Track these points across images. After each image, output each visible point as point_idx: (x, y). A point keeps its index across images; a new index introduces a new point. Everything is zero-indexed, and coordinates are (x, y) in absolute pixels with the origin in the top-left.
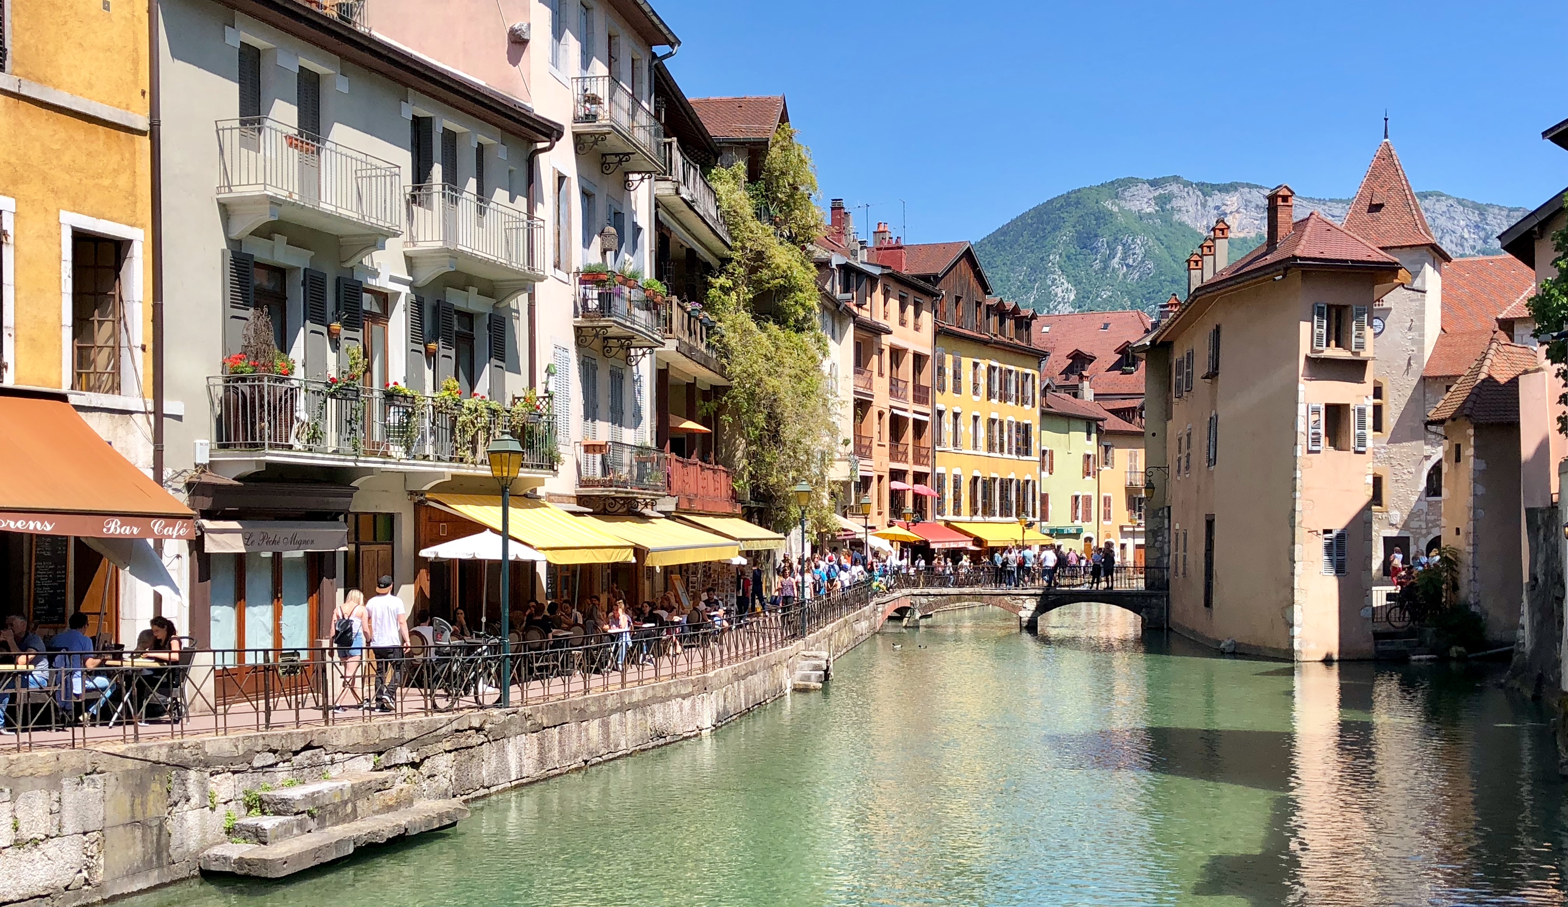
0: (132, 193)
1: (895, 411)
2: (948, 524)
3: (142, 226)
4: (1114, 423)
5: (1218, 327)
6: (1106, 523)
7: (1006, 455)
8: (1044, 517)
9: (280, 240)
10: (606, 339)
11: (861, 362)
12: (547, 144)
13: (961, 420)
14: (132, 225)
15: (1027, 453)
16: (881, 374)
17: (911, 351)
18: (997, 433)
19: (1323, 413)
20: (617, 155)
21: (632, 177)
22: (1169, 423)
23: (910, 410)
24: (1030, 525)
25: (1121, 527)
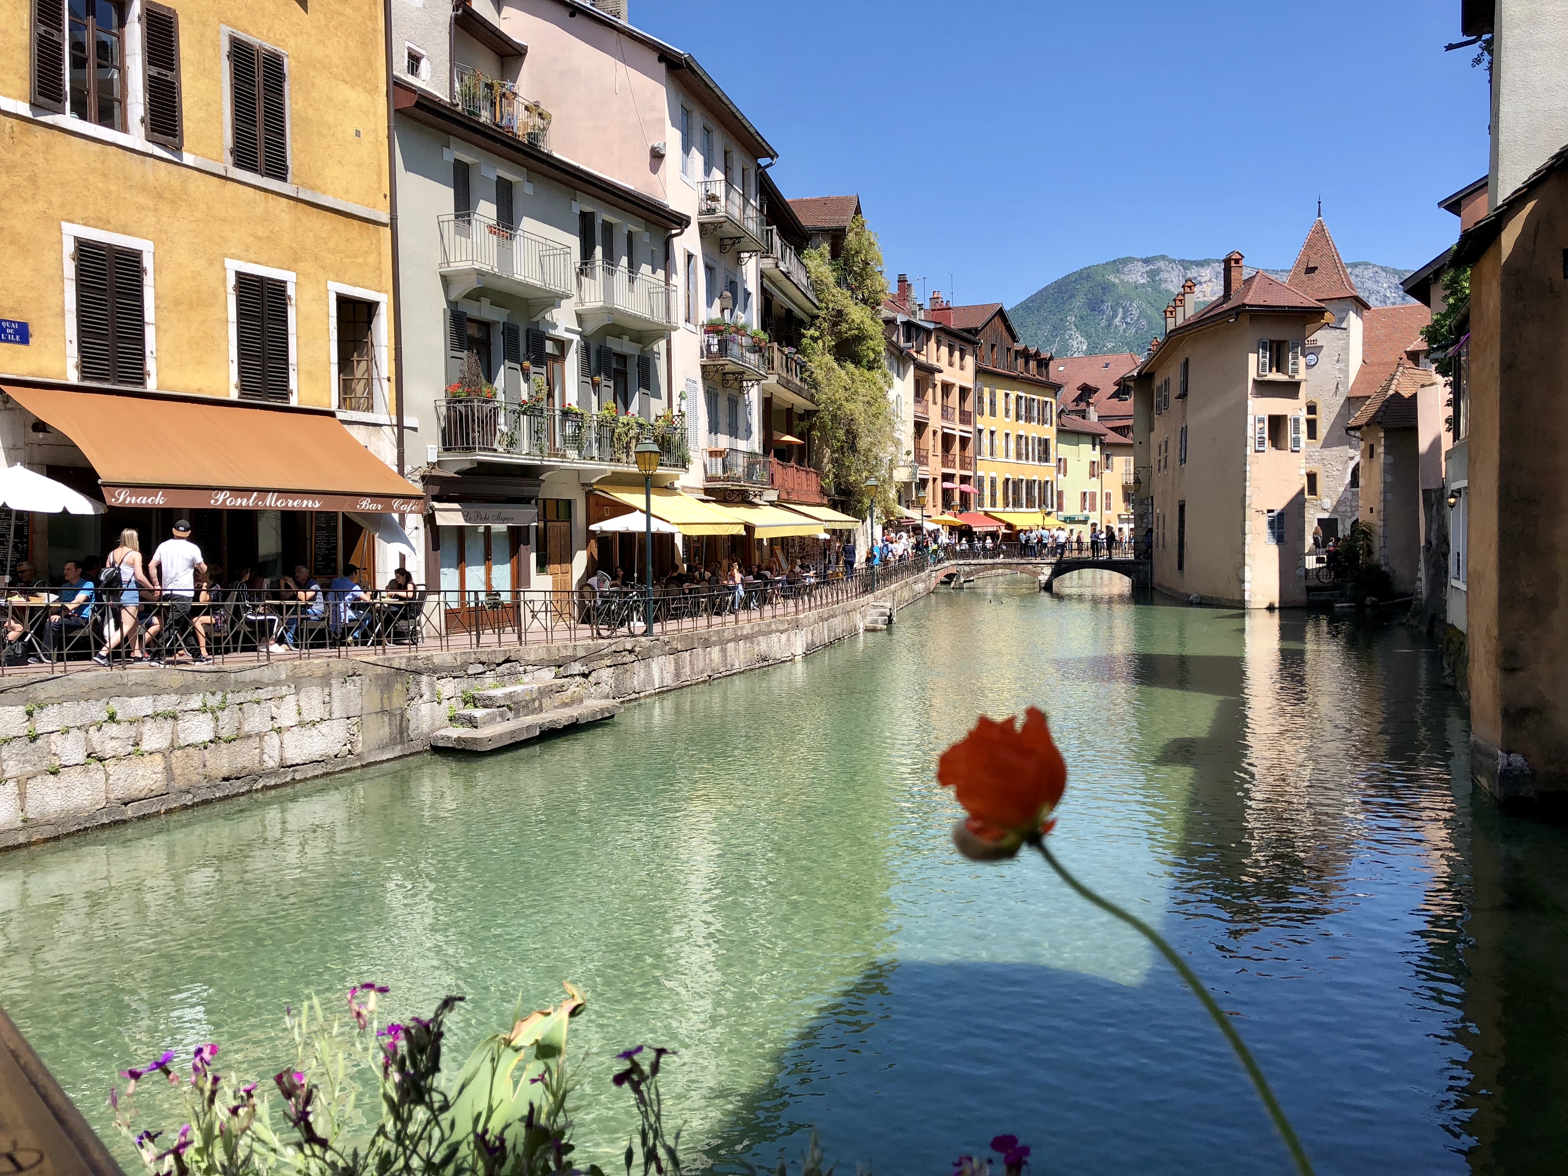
0: (378, 268)
1: (946, 430)
2: (986, 513)
3: (386, 292)
4: (1113, 437)
5: (1187, 360)
6: (1108, 512)
7: (1030, 462)
8: (1060, 508)
9: (486, 302)
10: (724, 374)
11: (919, 393)
12: (678, 231)
13: (996, 436)
14: (379, 291)
15: (1047, 460)
16: (935, 403)
17: (957, 385)
18: (1023, 446)
19: (1266, 422)
20: (731, 239)
21: (742, 255)
22: (1152, 434)
23: (957, 429)
24: (1049, 514)
25: (1119, 516)
